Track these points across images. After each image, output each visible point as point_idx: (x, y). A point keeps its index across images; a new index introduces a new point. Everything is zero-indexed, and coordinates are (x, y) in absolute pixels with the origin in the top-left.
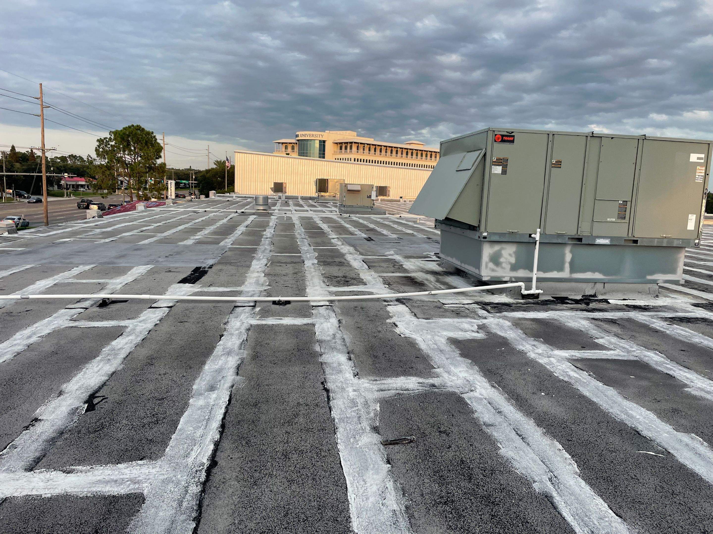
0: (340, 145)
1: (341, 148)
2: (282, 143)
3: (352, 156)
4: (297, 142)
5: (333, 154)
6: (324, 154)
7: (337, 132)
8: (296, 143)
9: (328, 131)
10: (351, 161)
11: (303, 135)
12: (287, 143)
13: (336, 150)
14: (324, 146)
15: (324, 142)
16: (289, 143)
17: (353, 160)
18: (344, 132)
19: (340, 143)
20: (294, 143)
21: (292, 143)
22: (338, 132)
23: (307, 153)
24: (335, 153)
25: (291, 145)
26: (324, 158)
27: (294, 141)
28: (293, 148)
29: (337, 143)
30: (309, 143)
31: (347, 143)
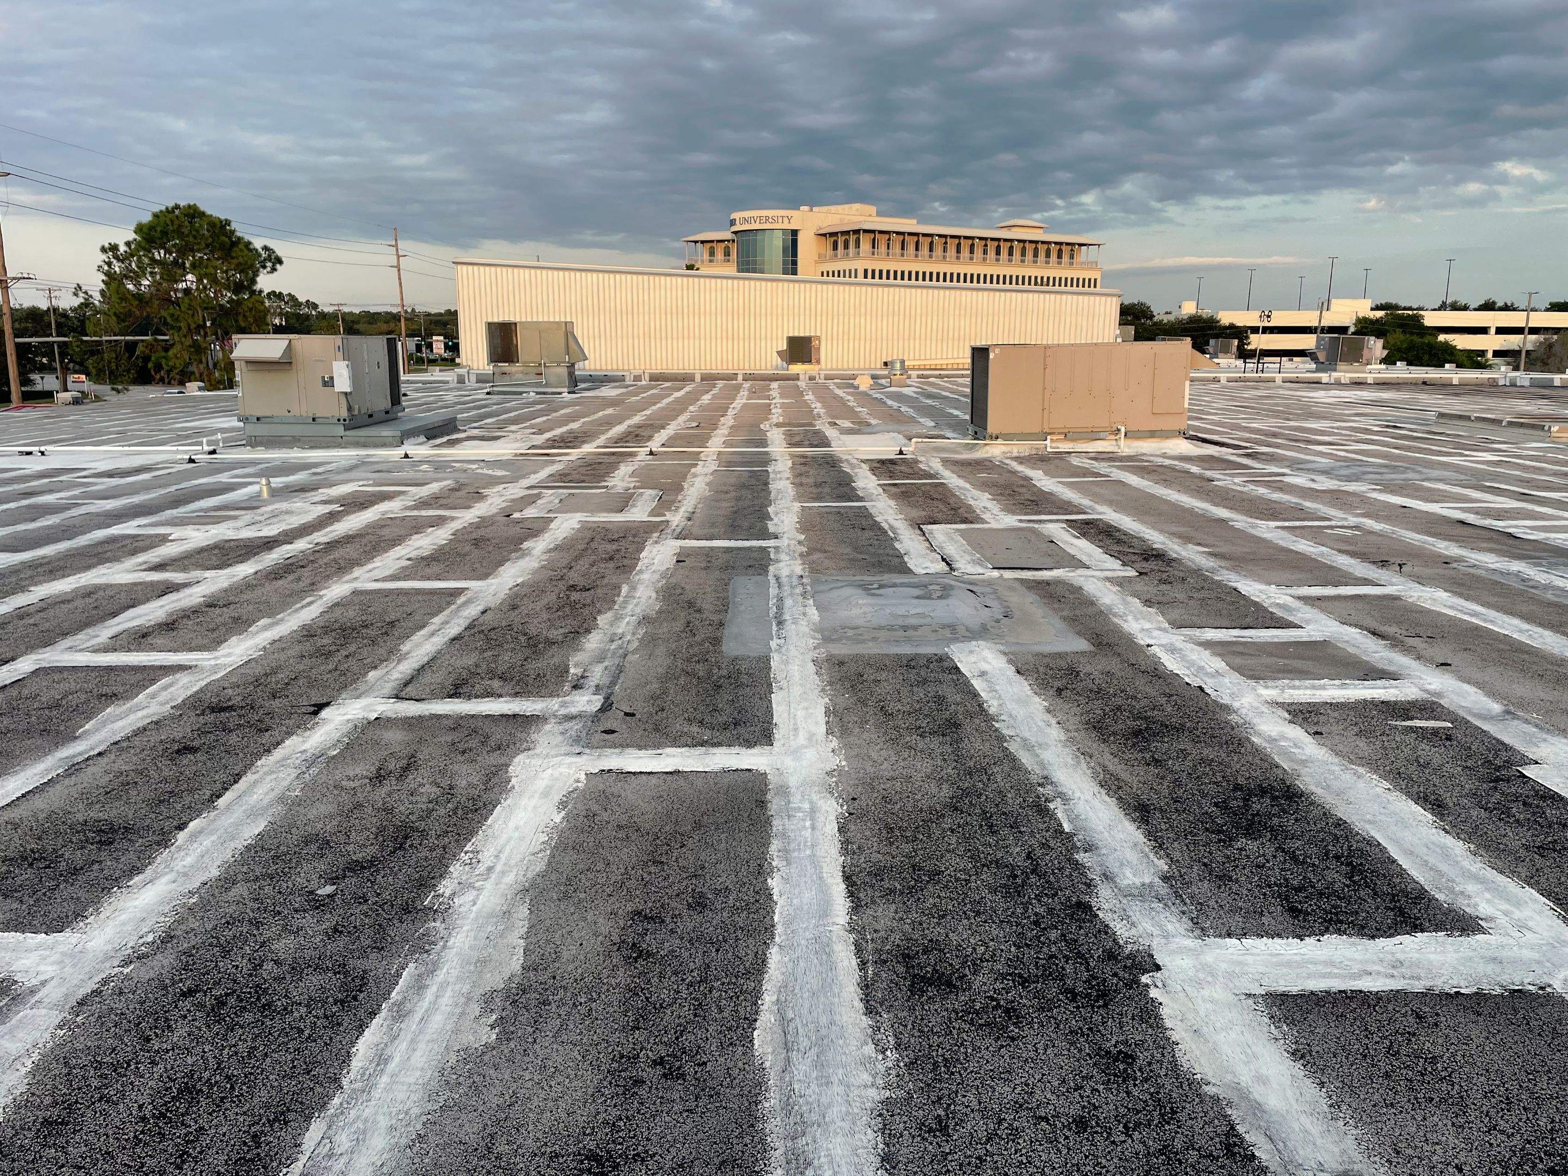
0: (832, 239)
1: (835, 247)
2: (703, 242)
3: (860, 265)
4: (734, 237)
5: (816, 262)
6: (795, 263)
7: (829, 207)
8: (733, 241)
9: (806, 208)
10: (856, 277)
11: (746, 219)
12: (712, 241)
13: (823, 252)
14: (795, 243)
15: (795, 233)
16: (718, 241)
17: (861, 274)
18: (847, 206)
19: (832, 234)
20: (728, 241)
21: (723, 241)
22: (833, 208)
23: (755, 262)
24: (821, 259)
25: (723, 245)
26: (794, 272)
27: (727, 235)
28: (727, 253)
29: (824, 235)
30: (759, 237)
31: (847, 233)
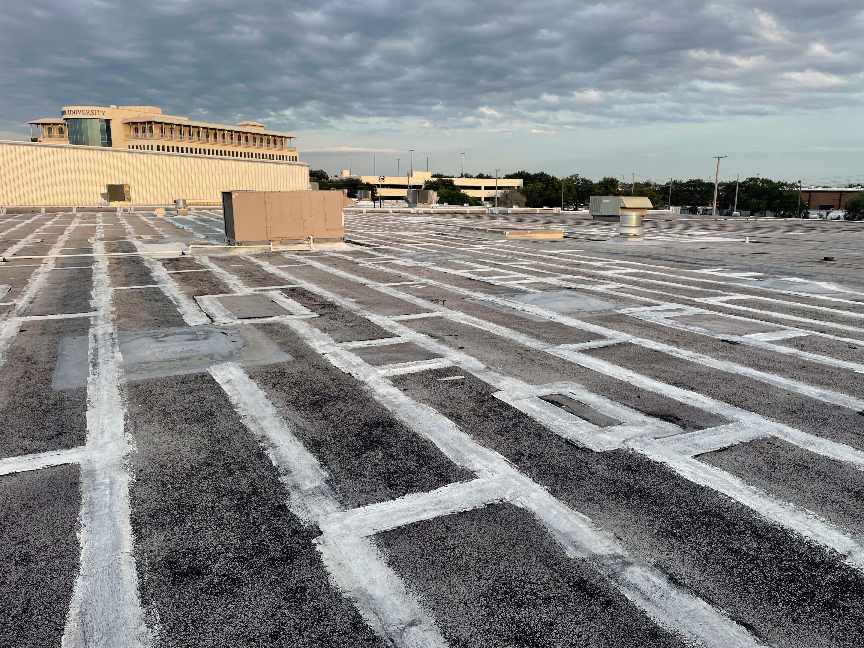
0: (134, 126)
1: (136, 131)
2: (43, 124)
3: (154, 143)
4: (65, 122)
5: (125, 140)
6: (110, 140)
7: (130, 107)
8: (65, 124)
9: (115, 107)
10: (152, 149)
11: (73, 111)
12: (50, 124)
13: (128, 133)
14: (108, 128)
15: (108, 121)
16: (54, 124)
17: (155, 148)
18: (141, 107)
19: (134, 123)
20: (62, 124)
21: (58, 124)
22: (133, 108)
23: (82, 139)
24: (127, 138)
25: (58, 127)
26: (110, 145)
27: (60, 121)
28: (61, 132)
29: (128, 124)
30: (83, 123)
31: (144, 123)
